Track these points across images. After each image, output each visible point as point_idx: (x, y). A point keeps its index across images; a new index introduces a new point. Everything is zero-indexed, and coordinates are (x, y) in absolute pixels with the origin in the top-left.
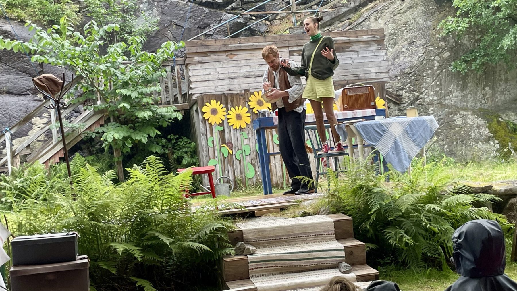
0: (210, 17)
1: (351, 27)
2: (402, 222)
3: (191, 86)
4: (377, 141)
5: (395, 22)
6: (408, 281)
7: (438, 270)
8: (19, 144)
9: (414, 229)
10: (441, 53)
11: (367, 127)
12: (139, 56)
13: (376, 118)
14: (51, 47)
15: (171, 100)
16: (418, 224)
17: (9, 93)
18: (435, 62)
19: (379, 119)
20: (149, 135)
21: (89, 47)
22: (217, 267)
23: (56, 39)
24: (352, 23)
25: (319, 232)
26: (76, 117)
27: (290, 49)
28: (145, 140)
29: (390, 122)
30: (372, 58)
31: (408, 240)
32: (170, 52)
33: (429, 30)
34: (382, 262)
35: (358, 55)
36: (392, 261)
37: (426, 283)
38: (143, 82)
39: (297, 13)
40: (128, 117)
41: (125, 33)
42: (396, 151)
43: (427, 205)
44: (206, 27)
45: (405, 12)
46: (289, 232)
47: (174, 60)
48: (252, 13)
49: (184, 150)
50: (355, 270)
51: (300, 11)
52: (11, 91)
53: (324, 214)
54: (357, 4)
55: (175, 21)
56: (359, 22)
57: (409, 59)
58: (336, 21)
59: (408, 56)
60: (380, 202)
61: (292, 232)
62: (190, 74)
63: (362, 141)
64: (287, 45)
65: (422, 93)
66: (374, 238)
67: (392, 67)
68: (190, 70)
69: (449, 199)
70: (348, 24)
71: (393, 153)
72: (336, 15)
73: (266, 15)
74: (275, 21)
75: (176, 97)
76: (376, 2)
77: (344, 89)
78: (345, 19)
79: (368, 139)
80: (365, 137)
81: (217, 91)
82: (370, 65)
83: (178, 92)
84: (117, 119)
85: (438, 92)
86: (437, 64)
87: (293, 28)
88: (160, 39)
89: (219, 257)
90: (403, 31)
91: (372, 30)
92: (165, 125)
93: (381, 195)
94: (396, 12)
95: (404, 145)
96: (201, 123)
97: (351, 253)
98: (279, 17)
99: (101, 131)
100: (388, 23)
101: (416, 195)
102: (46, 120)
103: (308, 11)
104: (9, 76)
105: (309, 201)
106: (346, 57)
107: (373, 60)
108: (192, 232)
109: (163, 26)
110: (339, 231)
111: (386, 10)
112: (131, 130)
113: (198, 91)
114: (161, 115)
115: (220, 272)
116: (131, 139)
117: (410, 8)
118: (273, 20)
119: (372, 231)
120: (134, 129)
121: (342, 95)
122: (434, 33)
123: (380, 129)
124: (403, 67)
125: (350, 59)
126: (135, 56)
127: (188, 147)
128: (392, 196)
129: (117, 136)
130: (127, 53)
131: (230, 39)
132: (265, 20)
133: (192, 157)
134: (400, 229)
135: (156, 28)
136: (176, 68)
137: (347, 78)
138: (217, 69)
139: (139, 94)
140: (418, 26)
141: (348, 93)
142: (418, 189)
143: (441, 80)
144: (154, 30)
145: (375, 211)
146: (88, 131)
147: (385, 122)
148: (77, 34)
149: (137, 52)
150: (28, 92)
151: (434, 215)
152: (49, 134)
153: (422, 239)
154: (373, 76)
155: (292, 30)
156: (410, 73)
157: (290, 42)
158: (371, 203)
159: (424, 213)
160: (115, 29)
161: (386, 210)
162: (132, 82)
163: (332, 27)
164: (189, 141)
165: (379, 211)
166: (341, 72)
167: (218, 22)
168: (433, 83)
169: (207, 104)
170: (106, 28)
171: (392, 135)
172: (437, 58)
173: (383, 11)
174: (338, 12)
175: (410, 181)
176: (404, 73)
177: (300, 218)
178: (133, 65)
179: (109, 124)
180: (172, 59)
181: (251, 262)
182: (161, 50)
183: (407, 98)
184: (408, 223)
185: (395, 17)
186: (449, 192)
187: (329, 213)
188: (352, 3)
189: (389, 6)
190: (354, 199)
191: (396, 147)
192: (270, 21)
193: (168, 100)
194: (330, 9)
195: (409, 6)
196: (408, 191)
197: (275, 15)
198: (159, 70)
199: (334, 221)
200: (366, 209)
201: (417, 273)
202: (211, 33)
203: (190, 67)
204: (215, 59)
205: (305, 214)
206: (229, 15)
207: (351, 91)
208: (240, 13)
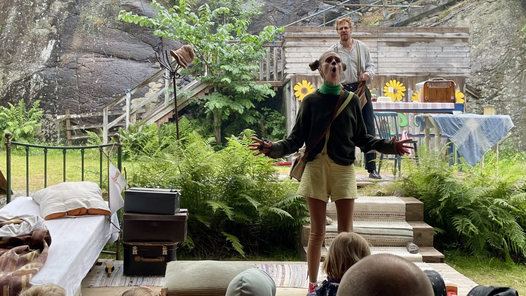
0: (309, 5)
1: (438, 23)
2: (470, 211)
3: (286, 66)
4: (453, 134)
5: (480, 21)
6: (471, 267)
7: (501, 260)
8: (137, 104)
9: (481, 220)
10: (523, 53)
11: (444, 120)
12: (244, 38)
13: (454, 112)
14: (171, 24)
15: (268, 77)
16: (485, 216)
17: (132, 59)
18: (517, 62)
19: (457, 114)
20: (245, 107)
21: (202, 26)
22: (296, 232)
23: (175, 18)
24: (439, 20)
25: (391, 212)
26: (186, 84)
27: (378, 40)
28: (241, 111)
29: (467, 117)
30: (455, 54)
31: (473, 229)
32: (271, 35)
33: (513, 31)
34: (448, 246)
35: (442, 50)
36: (457, 247)
37: (488, 271)
38: (245, 60)
39: (388, 7)
40: (229, 89)
41: (233, 15)
42: (469, 145)
43: (495, 199)
44: (305, 14)
45: (491, 13)
46: (363, 209)
47: (273, 43)
48: (347, 5)
49: (274, 122)
50: (422, 251)
51: (392, 6)
52: (134, 58)
53: (397, 196)
54: (446, 3)
55: (277, 7)
56: (446, 19)
57: (491, 57)
58: (424, 17)
59: (491, 54)
60: (451, 191)
61: (366, 209)
62: (286, 56)
63: (439, 132)
64: (376, 36)
65: (501, 90)
66: (443, 223)
67: (474, 63)
68: (286, 52)
69: (517, 195)
70: (435, 20)
71: (466, 147)
72: (424, 12)
73: (360, 7)
74: (367, 13)
75: (272, 74)
76: (464, 2)
77: (426, 82)
78: (432, 15)
79: (444, 131)
80: (441, 128)
81: (309, 72)
82: (453, 60)
83: (275, 70)
84: (220, 90)
85: (516, 90)
86: (518, 64)
87: (383, 21)
88: (264, 22)
89: (299, 224)
90: (488, 31)
91: (458, 29)
92: (260, 99)
93: (453, 185)
94: (483, 12)
95: (478, 140)
96: (292, 100)
97: (420, 235)
98: (371, 9)
99: (205, 99)
100: (473, 22)
101: (485, 189)
102: (160, 85)
103: (399, 6)
104: (133, 45)
105: (384, 183)
106: (430, 51)
107: (457, 56)
108: (277, 198)
109: (267, 11)
110: (410, 213)
111: (473, 10)
112: (231, 101)
113: (292, 71)
114: (257, 90)
115: (298, 237)
116: (230, 109)
117: (497, 9)
118: (365, 12)
119: (441, 217)
120: (233, 100)
121: (424, 88)
122: (518, 35)
123: (457, 123)
124: (484, 64)
125: (434, 53)
126: (240, 37)
127: (278, 120)
128: (463, 187)
129: (218, 106)
130: (233, 33)
131: (324, 28)
132: (358, 11)
133: (281, 128)
134: (467, 218)
135: (260, 13)
136: (275, 49)
137: (430, 70)
138: (311, 53)
139: (240, 70)
140: (502, 27)
141: (430, 86)
142: (489, 183)
143: (521, 79)
144: (258, 14)
145: (446, 199)
146: (195, 98)
147: (462, 117)
148: (193, 14)
149: (242, 33)
150: (148, 60)
151: (501, 209)
152: (162, 98)
153: (487, 230)
154: (454, 70)
155: (382, 22)
156: (491, 70)
157: (379, 34)
158: (443, 191)
159: (492, 206)
160: (225, 12)
161: (456, 199)
162: (235, 58)
163: (420, 22)
164: (280, 115)
165: (449, 200)
166: (424, 65)
167: (315, 10)
168: (513, 82)
169: (299, 83)
170: (217, 10)
171: (468, 129)
172: (518, 58)
173: (470, 10)
174: (427, 9)
175: (481, 174)
176: (485, 70)
177: (375, 197)
178: (238, 44)
179: (213, 93)
180: (272, 41)
181: (328, 232)
182: (263, 33)
183: (486, 93)
184: (475, 214)
185: (481, 17)
186: (518, 188)
187: (402, 196)
188: (441, 1)
189: (476, 6)
190: (427, 186)
191: (470, 140)
192: (363, 13)
193: (265, 76)
194: (419, 5)
195: (495, 7)
196: (478, 184)
197: (367, 8)
198: (260, 50)
199: (406, 204)
200: (437, 196)
201: (481, 260)
202: (308, 20)
203: (286, 49)
204: (310, 44)
205: (379, 194)
206: (326, 5)
207: (433, 84)
208: (336, 4)
